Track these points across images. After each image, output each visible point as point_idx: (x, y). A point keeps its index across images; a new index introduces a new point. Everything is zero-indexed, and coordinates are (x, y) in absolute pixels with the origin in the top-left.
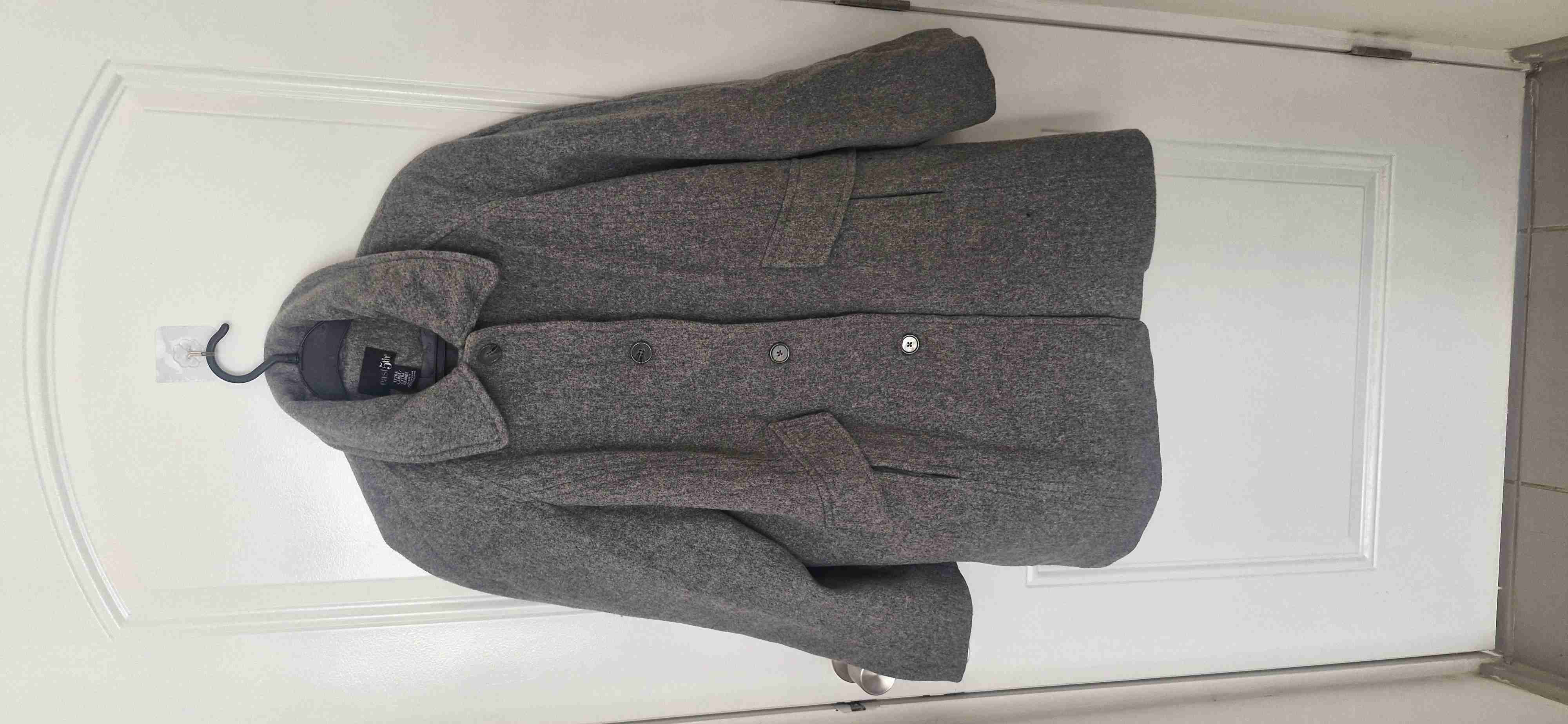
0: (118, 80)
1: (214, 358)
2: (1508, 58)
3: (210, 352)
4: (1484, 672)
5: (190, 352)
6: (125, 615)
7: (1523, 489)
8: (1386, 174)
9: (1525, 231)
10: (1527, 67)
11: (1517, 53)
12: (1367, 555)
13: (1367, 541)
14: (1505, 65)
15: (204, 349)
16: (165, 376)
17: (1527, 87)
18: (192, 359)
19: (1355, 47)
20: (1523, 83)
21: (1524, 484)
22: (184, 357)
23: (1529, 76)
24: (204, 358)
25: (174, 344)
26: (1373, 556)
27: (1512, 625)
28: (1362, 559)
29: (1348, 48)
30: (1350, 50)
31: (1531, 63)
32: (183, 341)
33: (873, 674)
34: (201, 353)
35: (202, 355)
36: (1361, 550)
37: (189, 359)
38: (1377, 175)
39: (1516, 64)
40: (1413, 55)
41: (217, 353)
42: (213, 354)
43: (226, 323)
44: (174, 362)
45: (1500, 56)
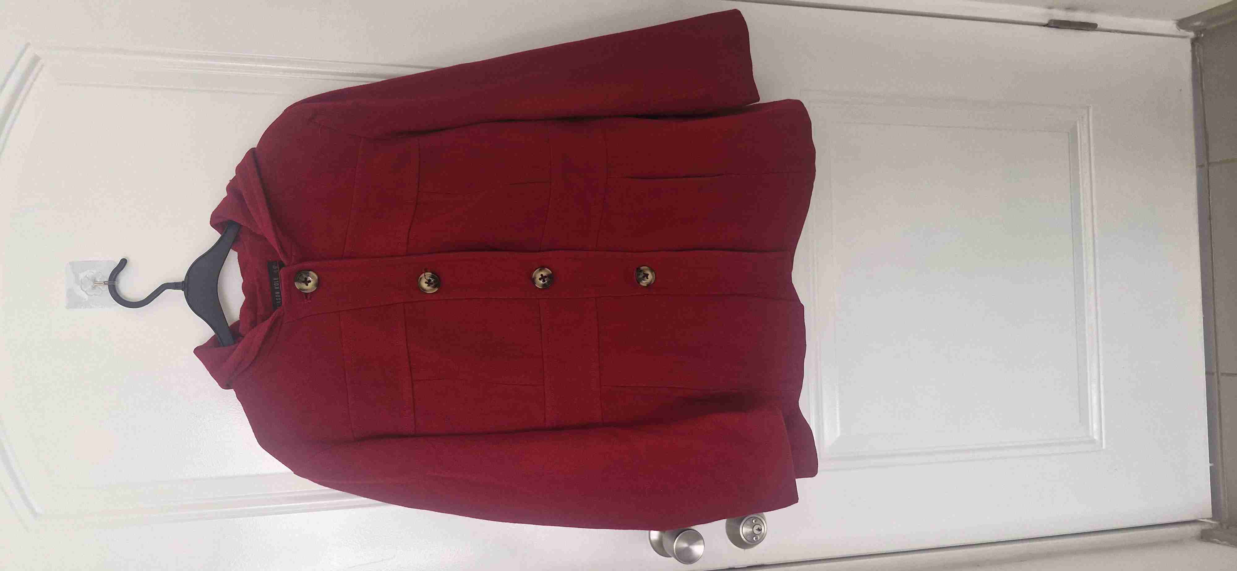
0: (36, 60)
1: (114, 286)
2: (1174, 27)
3: (112, 284)
4: (1206, 536)
5: (95, 281)
6: (37, 510)
7: (1223, 379)
8: (1085, 120)
9: (1202, 166)
10: (1192, 34)
11: (1182, 24)
12: (1096, 437)
13: (1095, 426)
14: (1174, 34)
15: (107, 279)
16: (74, 303)
17: (1193, 51)
18: (97, 288)
19: (1051, 21)
20: (1189, 47)
21: (1222, 374)
22: (90, 287)
23: (1194, 42)
24: (107, 287)
25: (82, 276)
26: (1101, 438)
27: (1225, 496)
28: (1093, 441)
29: (1046, 21)
30: (1047, 23)
31: (1194, 31)
32: (89, 273)
33: (685, 545)
34: (104, 282)
35: (105, 284)
36: (1091, 434)
37: (94, 288)
38: (1078, 122)
39: (1183, 32)
40: (1098, 26)
41: (118, 283)
42: (114, 283)
43: (124, 258)
44: (82, 291)
45: (1169, 26)
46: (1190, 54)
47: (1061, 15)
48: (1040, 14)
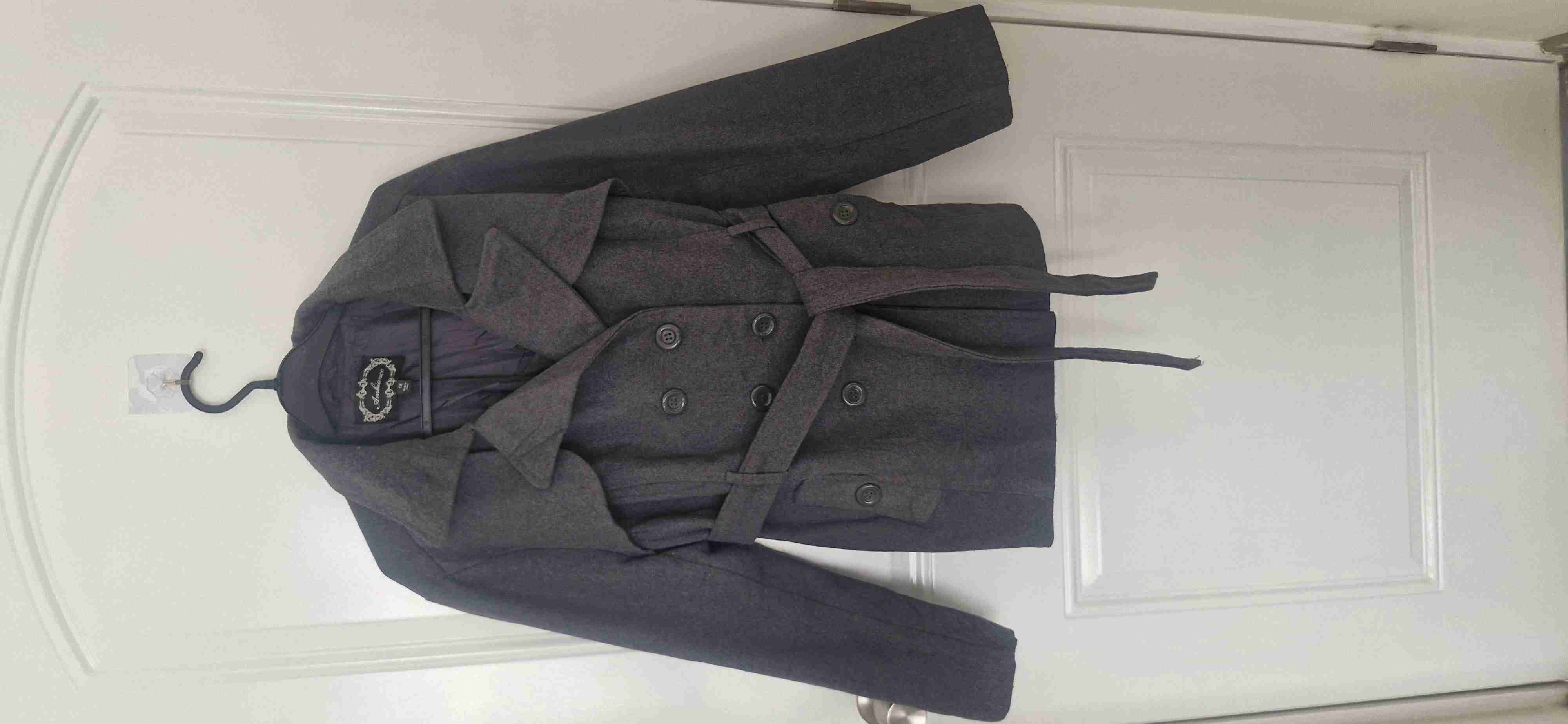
0: (92, 103)
1: (188, 386)
2: (1538, 49)
3: (186, 381)
5: (164, 381)
6: (92, 664)
8: (1421, 171)
10: (1559, 58)
11: (1547, 44)
12: (1432, 575)
13: (1431, 561)
14: (1538, 57)
15: (179, 378)
16: (138, 406)
17: (1561, 80)
18: (167, 388)
19: (1377, 42)
20: (1556, 75)
22: (158, 387)
23: (1562, 68)
24: (179, 387)
25: (148, 373)
26: (1438, 577)
28: (1426, 581)
29: (1370, 43)
30: (1372, 45)
31: (1563, 54)
32: (157, 370)
33: (902, 714)
34: (176, 382)
35: (176, 384)
36: (1425, 571)
37: (163, 388)
38: (1412, 172)
39: (1547, 55)
40: (1438, 49)
41: (192, 382)
42: (188, 382)
43: (200, 350)
44: (148, 392)
45: (1530, 48)
46: (1557, 83)
47: (1390, 35)
48: (1364, 33)
